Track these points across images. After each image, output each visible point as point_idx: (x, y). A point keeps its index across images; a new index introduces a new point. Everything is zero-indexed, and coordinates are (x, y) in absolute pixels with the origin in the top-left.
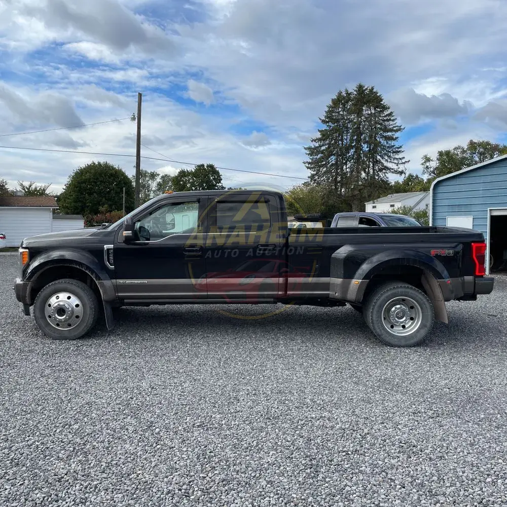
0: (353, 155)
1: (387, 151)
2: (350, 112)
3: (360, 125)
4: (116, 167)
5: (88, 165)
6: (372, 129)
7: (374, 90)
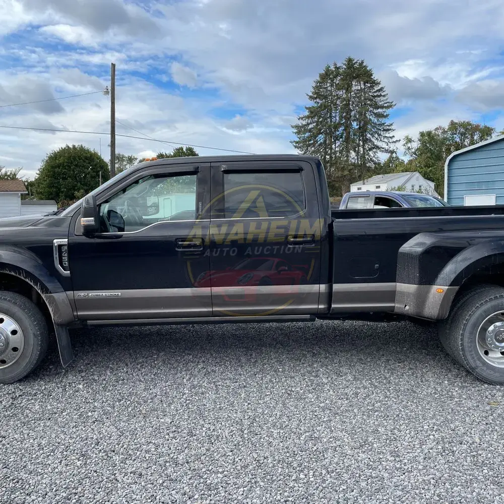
0: (342, 134)
1: (377, 129)
2: (339, 88)
3: (349, 101)
4: (92, 150)
5: (62, 148)
6: (362, 105)
7: (364, 64)
